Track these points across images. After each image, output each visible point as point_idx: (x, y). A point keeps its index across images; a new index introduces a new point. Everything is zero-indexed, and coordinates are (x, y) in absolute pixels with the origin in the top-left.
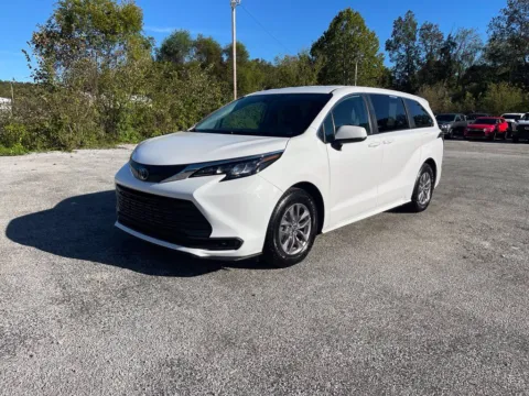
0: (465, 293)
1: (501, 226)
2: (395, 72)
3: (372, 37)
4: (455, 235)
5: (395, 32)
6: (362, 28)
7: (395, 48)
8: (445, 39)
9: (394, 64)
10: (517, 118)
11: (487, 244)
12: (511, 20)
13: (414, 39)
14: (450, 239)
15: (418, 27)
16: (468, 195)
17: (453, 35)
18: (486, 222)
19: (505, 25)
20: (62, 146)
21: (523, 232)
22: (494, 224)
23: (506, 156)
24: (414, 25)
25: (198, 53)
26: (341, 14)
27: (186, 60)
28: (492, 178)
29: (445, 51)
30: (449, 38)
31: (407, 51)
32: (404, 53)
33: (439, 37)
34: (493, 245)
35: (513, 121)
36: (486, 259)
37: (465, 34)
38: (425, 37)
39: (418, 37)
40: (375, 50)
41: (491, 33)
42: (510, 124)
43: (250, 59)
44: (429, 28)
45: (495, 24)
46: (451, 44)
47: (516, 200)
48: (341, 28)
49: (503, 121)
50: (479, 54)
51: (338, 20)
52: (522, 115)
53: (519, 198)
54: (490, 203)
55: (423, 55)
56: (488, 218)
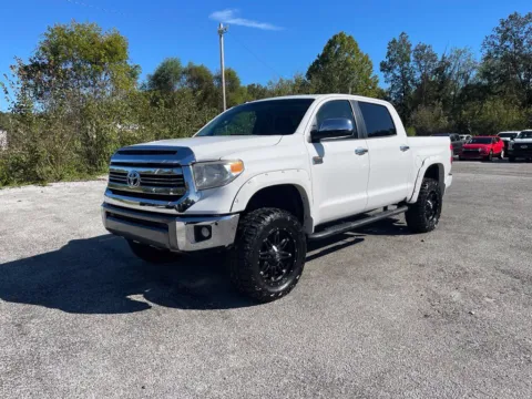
0: (414, 373)
1: (477, 268)
2: (390, 93)
3: (366, 60)
4: (421, 282)
5: (389, 54)
6: (356, 51)
7: (390, 69)
8: (440, 59)
9: (389, 85)
10: (513, 136)
11: (456, 295)
12: (504, 38)
13: (408, 61)
14: (415, 288)
15: (413, 48)
16: (448, 227)
17: (447, 55)
18: (462, 263)
19: (499, 44)
20: (39, 180)
21: (503, 276)
22: (470, 266)
23: (500, 177)
24: (409, 46)
25: (189, 81)
26: (335, 37)
27: (177, 87)
28: (479, 205)
29: (440, 71)
30: (443, 58)
31: (402, 71)
32: (399, 74)
33: (432, 57)
34: (464, 296)
35: (508, 139)
36: (451, 317)
37: (459, 53)
38: (418, 58)
39: (412, 58)
40: (369, 72)
41: (485, 51)
42: (506, 142)
43: (242, 85)
44: (423, 48)
45: (488, 42)
46: (445, 64)
47: (501, 232)
48: (334, 51)
49: (499, 140)
50: (474, 73)
51: (332, 43)
52: (519, 133)
53: (506, 230)
54: (471, 237)
55: (417, 76)
56: (465, 257)
